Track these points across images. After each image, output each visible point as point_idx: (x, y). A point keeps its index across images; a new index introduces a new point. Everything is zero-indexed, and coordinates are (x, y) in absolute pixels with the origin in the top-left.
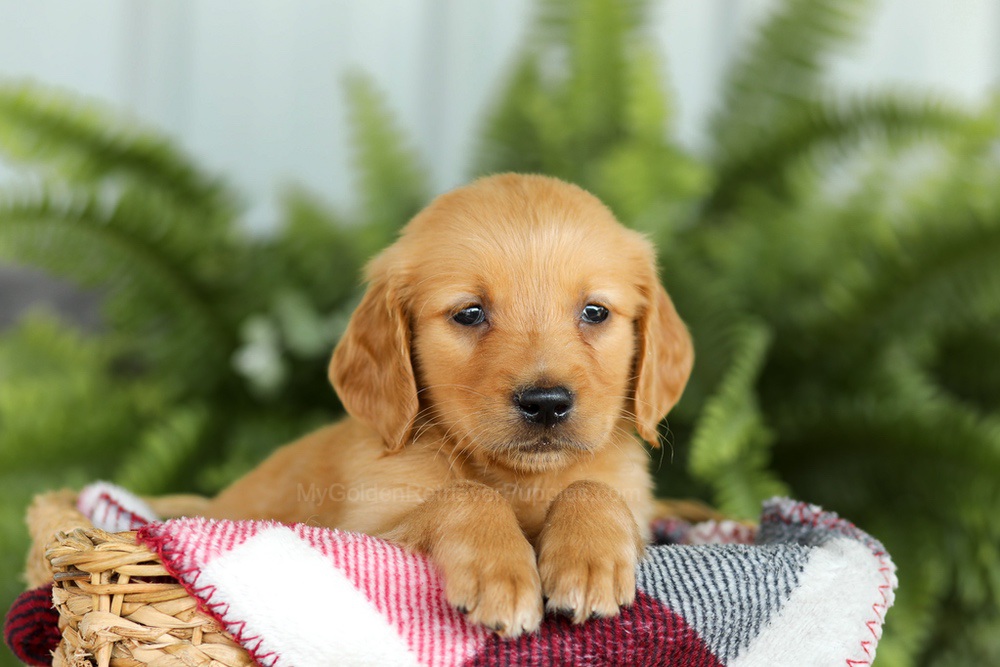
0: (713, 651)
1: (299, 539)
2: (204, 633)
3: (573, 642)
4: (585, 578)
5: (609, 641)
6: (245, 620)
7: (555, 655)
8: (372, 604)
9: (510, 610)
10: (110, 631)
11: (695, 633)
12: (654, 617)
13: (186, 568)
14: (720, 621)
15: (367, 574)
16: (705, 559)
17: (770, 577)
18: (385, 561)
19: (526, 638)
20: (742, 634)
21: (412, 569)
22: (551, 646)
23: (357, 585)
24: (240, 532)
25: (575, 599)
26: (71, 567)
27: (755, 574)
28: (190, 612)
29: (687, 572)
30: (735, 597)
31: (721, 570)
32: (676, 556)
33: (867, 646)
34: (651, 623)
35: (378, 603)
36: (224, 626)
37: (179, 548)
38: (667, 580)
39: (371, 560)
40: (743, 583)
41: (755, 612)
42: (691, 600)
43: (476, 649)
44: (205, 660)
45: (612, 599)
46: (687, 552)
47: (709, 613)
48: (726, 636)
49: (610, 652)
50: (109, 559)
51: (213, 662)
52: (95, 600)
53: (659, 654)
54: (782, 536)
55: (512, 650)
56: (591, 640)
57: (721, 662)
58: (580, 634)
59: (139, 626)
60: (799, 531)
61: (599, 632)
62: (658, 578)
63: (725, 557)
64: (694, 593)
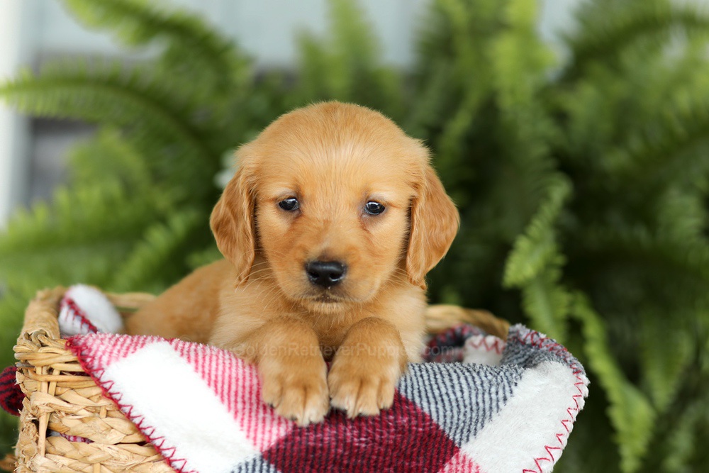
0: (451, 438)
1: (173, 351)
2: (107, 411)
3: (353, 429)
4: (356, 389)
5: (377, 430)
6: (133, 404)
7: (340, 437)
8: (218, 397)
9: (301, 408)
10: (47, 405)
11: (438, 426)
12: (409, 414)
13: (95, 368)
14: (455, 418)
15: (216, 376)
16: (450, 375)
17: (493, 390)
18: (230, 368)
19: (314, 427)
20: (471, 427)
21: (247, 375)
22: (337, 431)
23: (209, 384)
24: (133, 345)
25: (348, 403)
26: (25, 361)
27: (482, 386)
28: (98, 396)
29: (437, 383)
30: (467, 402)
31: (460, 383)
32: (431, 372)
33: (560, 437)
34: (407, 418)
35: (222, 397)
36: (120, 407)
37: (91, 354)
38: (422, 389)
39: (221, 367)
40: (474, 393)
41: (481, 413)
42: (436, 403)
43: (286, 431)
44: (108, 429)
45: (375, 405)
46: (439, 369)
47: (449, 413)
48: (460, 428)
49: (378, 437)
50: (46, 359)
51: (112, 430)
52: (39, 385)
53: (413, 437)
54: (519, 353)
55: (311, 433)
56: (365, 428)
57: (457, 445)
58: (358, 424)
59: (66, 403)
60: (528, 351)
61: (371, 423)
62: (416, 386)
63: (464, 374)
64: (439, 399)
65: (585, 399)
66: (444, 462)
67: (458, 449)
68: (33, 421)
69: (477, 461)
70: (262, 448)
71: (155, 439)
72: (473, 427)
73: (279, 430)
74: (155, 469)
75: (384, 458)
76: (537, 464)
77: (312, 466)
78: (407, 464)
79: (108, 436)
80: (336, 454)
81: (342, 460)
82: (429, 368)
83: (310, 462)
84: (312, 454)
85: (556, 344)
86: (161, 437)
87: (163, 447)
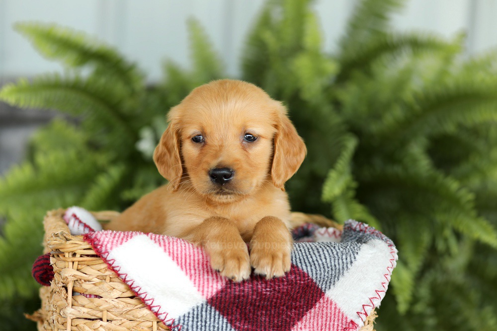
0: (320, 287)
1: (150, 240)
2: (111, 278)
3: (262, 284)
4: (271, 261)
6: (127, 273)
7: (254, 289)
8: (179, 267)
9: (237, 271)
10: (72, 276)
11: (312, 280)
12: (295, 273)
13: (103, 252)
14: (323, 275)
15: (177, 255)
16: (317, 249)
17: (344, 257)
18: (185, 249)
21: (196, 253)
22: (253, 285)
23: (173, 259)
24: (126, 237)
26: (57, 250)
27: (338, 255)
28: (105, 269)
29: (310, 254)
30: (329, 265)
31: (324, 254)
32: (306, 248)
33: (384, 285)
34: (294, 276)
35: (182, 267)
36: (119, 275)
37: (100, 243)
38: (301, 258)
39: (179, 249)
40: (333, 259)
41: (337, 271)
42: (311, 266)
43: (222, 286)
44: (111, 289)
45: (282, 270)
46: (310, 246)
47: (318, 272)
48: (325, 281)
49: (277, 287)
50: (72, 247)
51: (114, 290)
52: (67, 264)
53: (298, 287)
54: (352, 236)
55: (237, 287)
56: (269, 283)
57: (324, 293)
59: (84, 274)
60: (359, 235)
62: (298, 257)
63: (326, 248)
64: (312, 263)
65: (396, 261)
66: (316, 302)
68: (63, 286)
69: (335, 301)
70: (207, 297)
71: (141, 294)
72: (332, 280)
73: (217, 285)
74: (141, 313)
75: (281, 300)
76: (371, 301)
77: (237, 307)
78: (294, 304)
79: (111, 293)
80: (252, 299)
81: (256, 303)
82: (304, 245)
83: (236, 305)
84: (238, 299)
85: (375, 230)
86: (145, 293)
87: (146, 299)
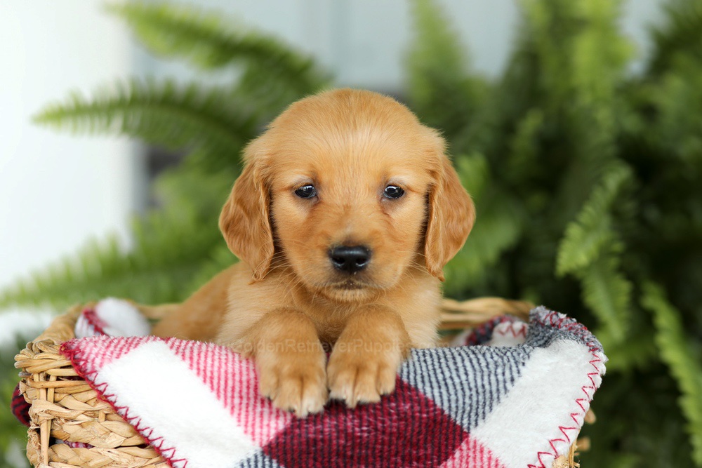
0: (458, 422)
1: (169, 350)
2: (106, 414)
3: (353, 419)
4: (353, 377)
5: (379, 418)
6: (128, 406)
7: (341, 428)
8: (214, 394)
9: (298, 399)
10: (46, 412)
11: (442, 411)
12: (412, 401)
13: (88, 371)
14: (461, 402)
15: (212, 373)
16: (454, 358)
17: (499, 371)
19: (313, 418)
21: (244, 369)
22: (337, 421)
23: (205, 381)
24: (127, 345)
25: (345, 392)
27: (488, 368)
28: (95, 400)
29: (440, 367)
30: (472, 385)
31: (464, 366)
32: (435, 356)
33: (575, 417)
34: (409, 405)
35: (218, 393)
36: (116, 409)
37: (84, 357)
38: (425, 374)
39: (216, 364)
40: (479, 375)
41: (488, 395)
42: (440, 387)
43: (285, 424)
44: (107, 432)
45: (373, 390)
46: (444, 353)
47: (453, 397)
48: (467, 412)
49: (380, 425)
50: (41, 365)
51: (111, 434)
52: (37, 392)
53: (417, 424)
54: (538, 335)
55: (311, 425)
56: (366, 417)
57: (466, 430)
58: (358, 413)
59: (64, 409)
60: (548, 333)
61: (372, 411)
62: (419, 372)
63: (469, 356)
64: (442, 383)
65: (603, 377)
66: (454, 448)
67: (467, 435)
69: (489, 446)
70: (261, 443)
71: (154, 440)
72: (480, 411)
75: (390, 446)
76: (552, 445)
77: (315, 460)
79: (107, 440)
80: (338, 445)
81: (346, 452)
83: (312, 455)
84: (313, 446)
85: (575, 324)
86: (160, 438)
87: (163, 448)
